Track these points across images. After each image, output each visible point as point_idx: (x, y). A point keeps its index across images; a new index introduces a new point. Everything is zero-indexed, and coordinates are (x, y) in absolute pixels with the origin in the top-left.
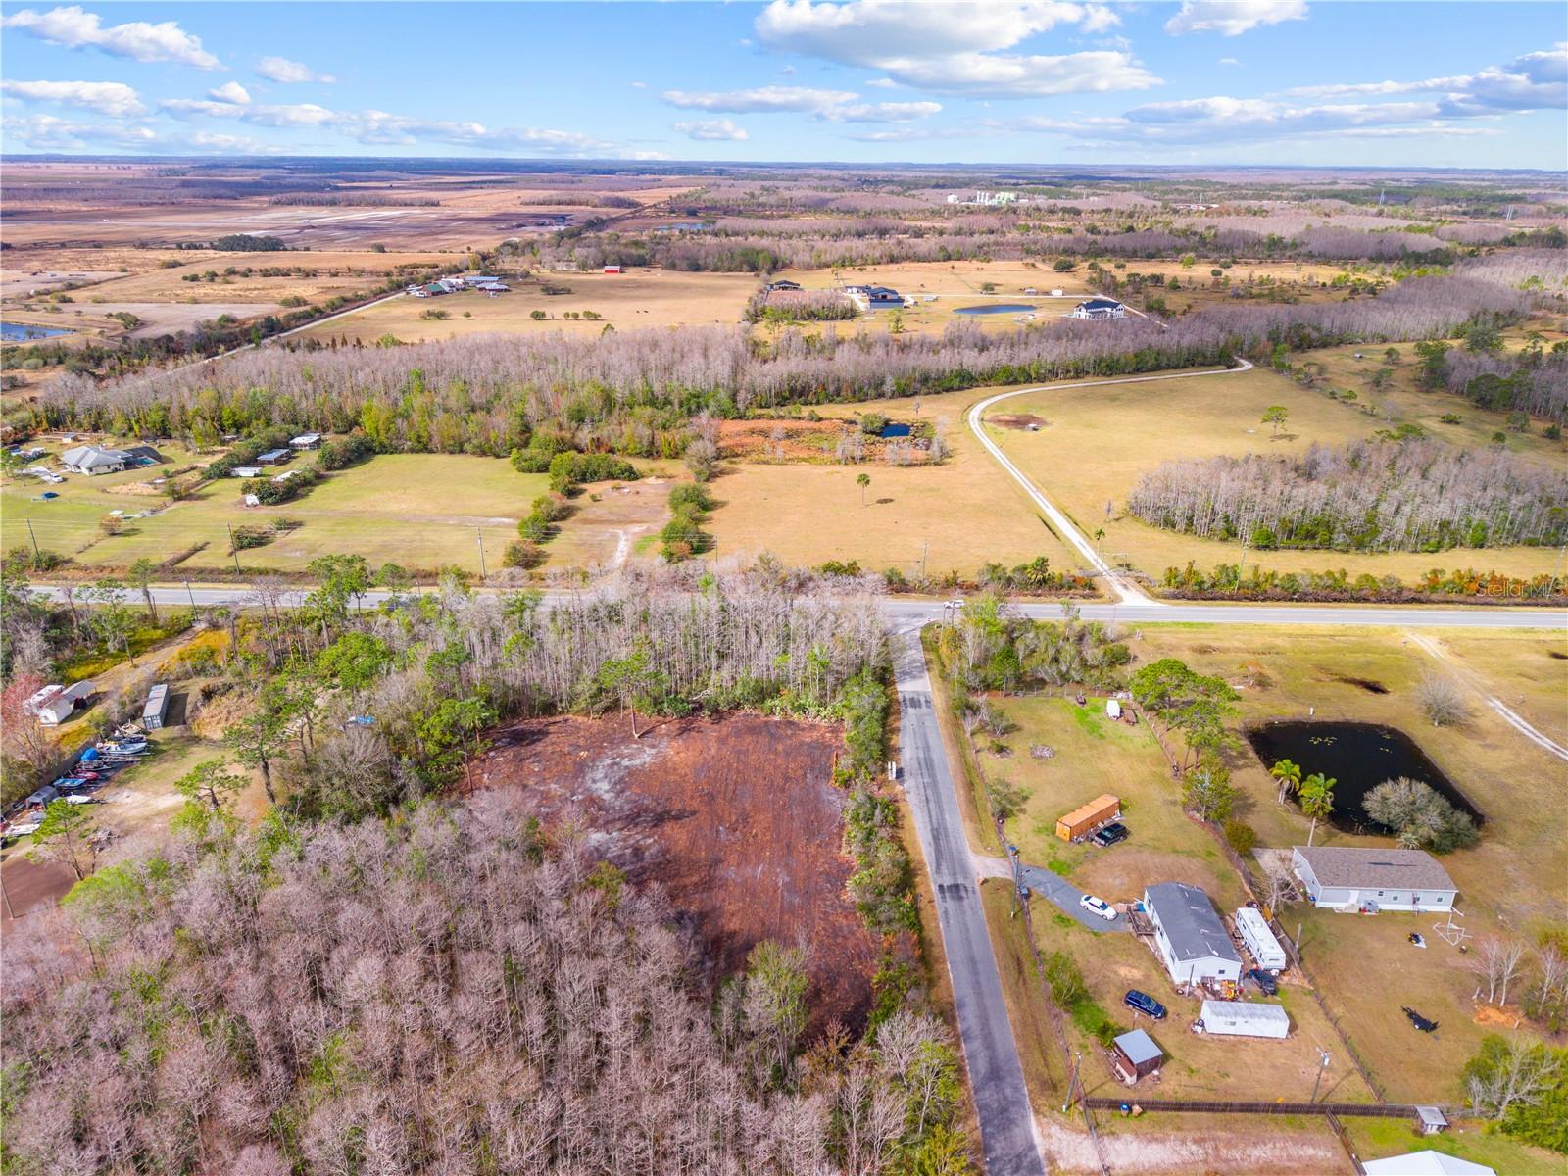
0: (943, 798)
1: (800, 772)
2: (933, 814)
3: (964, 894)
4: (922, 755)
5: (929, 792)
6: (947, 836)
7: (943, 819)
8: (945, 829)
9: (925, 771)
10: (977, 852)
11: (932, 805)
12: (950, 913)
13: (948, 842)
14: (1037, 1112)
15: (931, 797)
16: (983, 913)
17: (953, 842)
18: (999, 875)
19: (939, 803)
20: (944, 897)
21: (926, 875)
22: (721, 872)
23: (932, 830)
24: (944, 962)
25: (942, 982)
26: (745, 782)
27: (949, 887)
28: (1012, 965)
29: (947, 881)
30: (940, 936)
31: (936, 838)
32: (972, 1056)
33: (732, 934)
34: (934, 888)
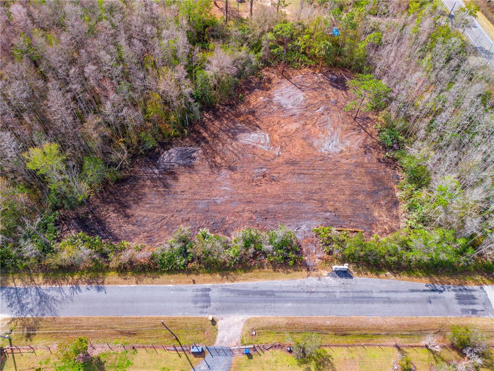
0: (313, 305)
1: (330, 208)
2: (293, 295)
3: (200, 304)
4: (375, 295)
5: (323, 295)
6: (265, 301)
7: (286, 301)
8: (274, 302)
9: (351, 295)
10: (248, 322)
11: (305, 295)
12: (183, 293)
13: (260, 301)
14: (13, 319)
15: (313, 295)
16: (180, 315)
17: (259, 305)
18: (220, 335)
19: (308, 301)
20: (197, 290)
21: (221, 280)
22: (224, 172)
23: (272, 291)
24: (137, 283)
25: (120, 280)
26: (313, 179)
27: (208, 296)
28: (130, 328)
29: (213, 294)
30: (159, 283)
31: (262, 293)
32: (60, 290)
33: (176, 179)
34: (207, 285)
